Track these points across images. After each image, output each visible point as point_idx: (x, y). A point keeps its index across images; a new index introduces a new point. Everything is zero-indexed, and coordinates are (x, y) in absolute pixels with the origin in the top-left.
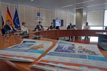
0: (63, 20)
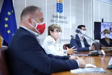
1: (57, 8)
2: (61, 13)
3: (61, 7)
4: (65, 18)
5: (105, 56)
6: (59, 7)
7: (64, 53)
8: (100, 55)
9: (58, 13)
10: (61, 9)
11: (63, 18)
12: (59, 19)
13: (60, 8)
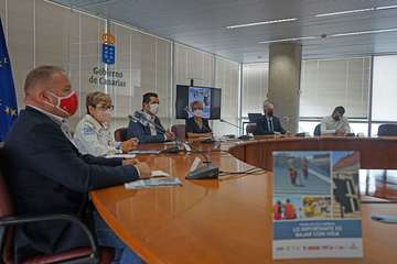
0: (220, 90)
1: (104, 54)
2: (111, 65)
3: (111, 53)
4: (119, 75)
6: (106, 52)
9: (106, 64)
10: (111, 57)
11: (115, 74)
12: (106, 77)
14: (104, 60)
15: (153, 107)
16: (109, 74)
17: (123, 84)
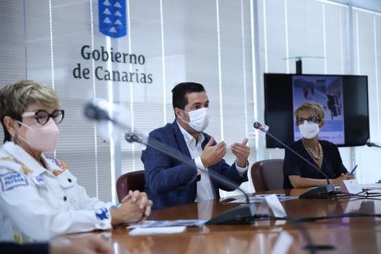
1: (102, 16)
2: (119, 40)
3: (118, 14)
4: (139, 59)
5: (283, 222)
6: (107, 12)
7: (98, 215)
8: (257, 217)
9: (108, 38)
10: (118, 22)
11: (128, 58)
12: (109, 66)
13: (114, 18)
14: (104, 29)
15: (196, 118)
16: (116, 58)
17: (146, 79)
